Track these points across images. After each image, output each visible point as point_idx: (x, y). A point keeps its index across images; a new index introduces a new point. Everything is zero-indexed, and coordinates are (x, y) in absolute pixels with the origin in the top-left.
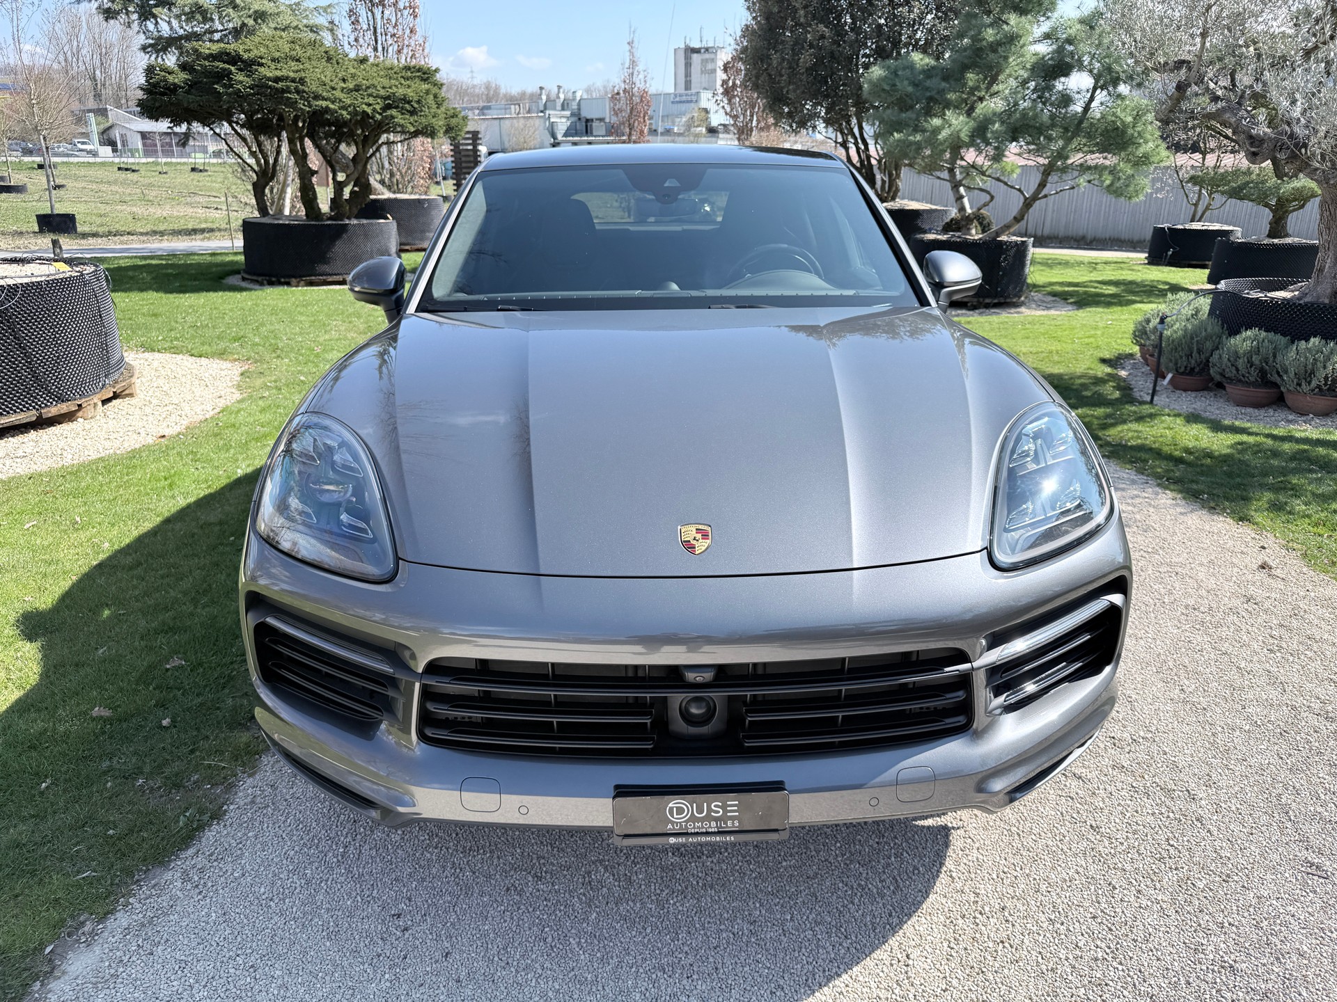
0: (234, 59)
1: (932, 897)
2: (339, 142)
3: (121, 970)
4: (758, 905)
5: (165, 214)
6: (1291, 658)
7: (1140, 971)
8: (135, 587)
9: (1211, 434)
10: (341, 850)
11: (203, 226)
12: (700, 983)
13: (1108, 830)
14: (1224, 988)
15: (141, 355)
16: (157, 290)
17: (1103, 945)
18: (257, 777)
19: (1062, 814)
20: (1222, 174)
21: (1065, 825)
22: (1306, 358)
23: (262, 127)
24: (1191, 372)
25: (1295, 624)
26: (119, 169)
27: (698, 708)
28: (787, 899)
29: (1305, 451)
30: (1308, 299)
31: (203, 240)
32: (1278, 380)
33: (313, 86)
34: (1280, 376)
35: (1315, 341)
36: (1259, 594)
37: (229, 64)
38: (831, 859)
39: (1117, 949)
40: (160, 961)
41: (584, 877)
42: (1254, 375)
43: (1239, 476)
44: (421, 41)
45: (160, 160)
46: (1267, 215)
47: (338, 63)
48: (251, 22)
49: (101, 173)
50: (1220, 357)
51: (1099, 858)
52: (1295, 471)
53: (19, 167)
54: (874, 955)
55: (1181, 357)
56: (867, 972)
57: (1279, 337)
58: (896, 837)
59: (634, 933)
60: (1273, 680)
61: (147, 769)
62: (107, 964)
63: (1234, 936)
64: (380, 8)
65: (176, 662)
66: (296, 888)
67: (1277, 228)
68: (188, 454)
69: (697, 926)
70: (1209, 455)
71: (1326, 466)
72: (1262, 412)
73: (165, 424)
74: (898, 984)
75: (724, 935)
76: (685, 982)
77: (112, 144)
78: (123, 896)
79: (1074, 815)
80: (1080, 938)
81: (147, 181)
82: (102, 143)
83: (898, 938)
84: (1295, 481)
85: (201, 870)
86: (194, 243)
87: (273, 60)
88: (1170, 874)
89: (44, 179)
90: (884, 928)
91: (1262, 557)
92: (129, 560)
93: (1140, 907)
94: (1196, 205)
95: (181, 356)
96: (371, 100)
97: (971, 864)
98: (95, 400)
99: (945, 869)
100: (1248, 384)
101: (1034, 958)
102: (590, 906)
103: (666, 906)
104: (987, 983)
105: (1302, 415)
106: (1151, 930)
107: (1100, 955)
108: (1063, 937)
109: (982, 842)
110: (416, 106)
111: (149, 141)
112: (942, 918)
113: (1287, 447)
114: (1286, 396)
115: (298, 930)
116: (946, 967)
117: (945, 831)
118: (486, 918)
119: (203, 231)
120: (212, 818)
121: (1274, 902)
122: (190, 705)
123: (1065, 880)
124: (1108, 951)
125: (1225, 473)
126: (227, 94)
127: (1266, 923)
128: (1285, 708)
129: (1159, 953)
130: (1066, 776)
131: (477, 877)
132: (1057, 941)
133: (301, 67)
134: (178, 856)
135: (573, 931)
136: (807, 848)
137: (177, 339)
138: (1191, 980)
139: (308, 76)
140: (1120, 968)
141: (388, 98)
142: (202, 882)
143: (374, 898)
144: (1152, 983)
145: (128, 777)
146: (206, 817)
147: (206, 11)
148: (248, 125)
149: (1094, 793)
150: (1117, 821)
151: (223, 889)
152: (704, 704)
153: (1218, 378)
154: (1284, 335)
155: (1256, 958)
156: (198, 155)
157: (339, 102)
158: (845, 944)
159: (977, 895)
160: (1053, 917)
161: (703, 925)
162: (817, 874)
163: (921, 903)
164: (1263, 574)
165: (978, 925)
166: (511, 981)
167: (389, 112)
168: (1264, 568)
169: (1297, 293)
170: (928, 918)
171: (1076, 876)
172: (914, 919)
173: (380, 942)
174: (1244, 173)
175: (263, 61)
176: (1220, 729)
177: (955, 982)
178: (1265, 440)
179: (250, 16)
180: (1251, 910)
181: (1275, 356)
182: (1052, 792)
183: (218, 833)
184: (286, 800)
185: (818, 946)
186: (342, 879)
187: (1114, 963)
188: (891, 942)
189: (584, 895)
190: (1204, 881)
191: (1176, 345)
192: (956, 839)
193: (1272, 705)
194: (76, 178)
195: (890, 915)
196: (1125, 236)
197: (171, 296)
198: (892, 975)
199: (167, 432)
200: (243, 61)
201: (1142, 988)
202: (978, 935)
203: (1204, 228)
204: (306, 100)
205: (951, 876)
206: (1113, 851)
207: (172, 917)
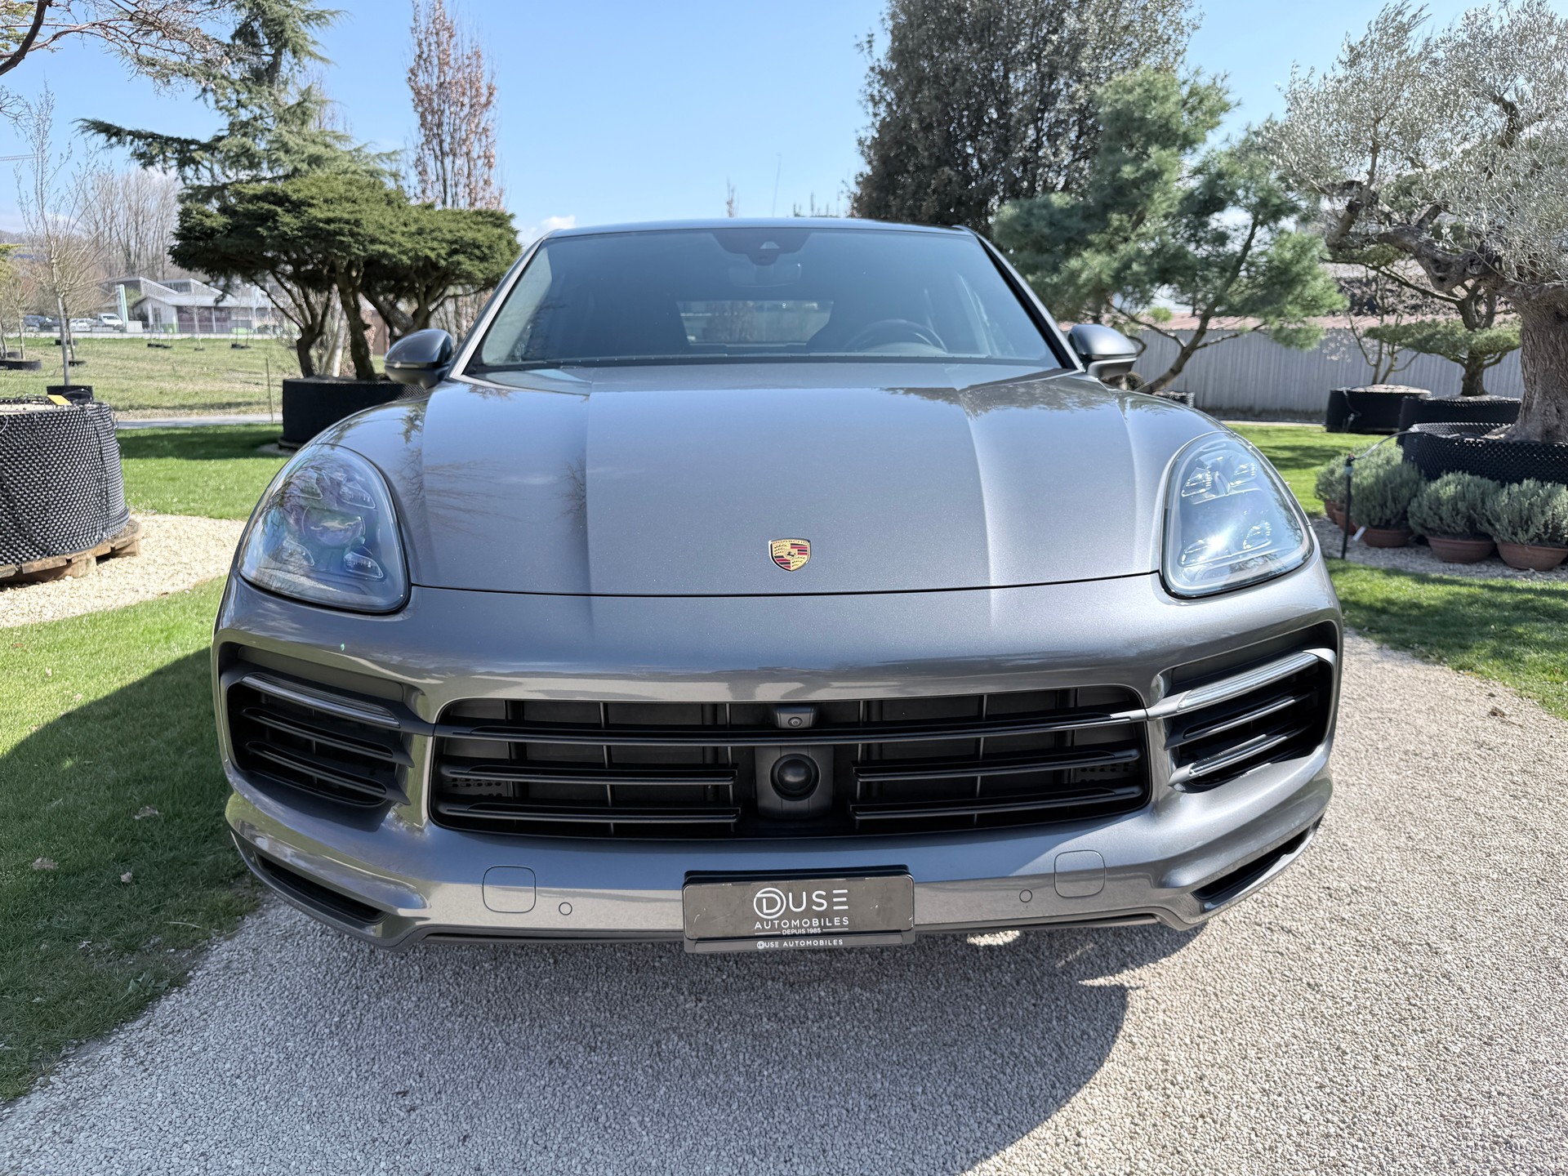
0: (281, 200)
1: (1107, 1066)
2: (398, 298)
3: (26, 1160)
4: (879, 1076)
5: (197, 389)
6: (1541, 805)
7: (1387, 1149)
8: (108, 736)
9: (1416, 586)
10: (336, 1019)
11: (240, 400)
12: (801, 1167)
13: (1330, 989)
14: (1500, 1167)
15: (150, 517)
16: (178, 457)
17: (1336, 1119)
18: (237, 940)
19: (1269, 971)
20: (1404, 327)
21: (1274, 984)
22: (1520, 503)
23: (310, 281)
24: (1386, 524)
25: (1540, 769)
26: (149, 345)
27: (795, 775)
28: (918, 1069)
29: (1531, 600)
30: (1516, 439)
31: (238, 413)
32: (1490, 530)
33: (369, 229)
34: (1492, 525)
35: (1529, 484)
36: (1495, 740)
37: (275, 204)
38: (975, 1024)
39: (1354, 1124)
40: (81, 1149)
41: (652, 1047)
42: (1460, 525)
43: (1454, 625)
44: (497, 194)
45: (196, 336)
46: (1460, 371)
47: (400, 207)
48: (305, 166)
49: (127, 350)
50: (1420, 505)
51: (1320, 1019)
52: (1519, 621)
53: (34, 343)
54: (1035, 1133)
55: (1374, 507)
56: (1025, 1153)
57: (1485, 481)
58: (1057, 999)
59: (715, 1110)
60: (1521, 828)
61: (94, 929)
62: (8, 1154)
63: (1506, 1107)
64: (451, 157)
65: (149, 811)
66: (272, 1063)
67: (1472, 384)
68: (193, 609)
69: (799, 1100)
70: (1418, 606)
71: (1556, 615)
72: (1474, 568)
73: (170, 582)
74: (1067, 1167)
75: (835, 1111)
76: (781, 1166)
77: (143, 318)
78: (43, 1075)
79: (1286, 973)
80: (1305, 1111)
81: (180, 358)
82: (132, 318)
83: (1065, 1114)
84: (1521, 630)
85: (150, 1044)
86: (227, 417)
87: (326, 201)
88: (1415, 1038)
89: (61, 356)
90: (1046, 1101)
91: (1491, 705)
92: (106, 710)
93: (1380, 1075)
94: (1377, 366)
95: (197, 518)
96: (435, 244)
97: (1156, 1027)
98: (89, 556)
99: (1122, 1033)
100: (1455, 535)
101: (1246, 1135)
102: (658, 1080)
103: (759, 1078)
104: (1186, 1166)
105: (1521, 570)
106: (1396, 1101)
107: (1332, 1131)
108: (1282, 1110)
109: (1169, 1003)
110: (486, 251)
111: (185, 316)
112: (1122, 1091)
113: (1506, 597)
114: (1500, 548)
115: (269, 1112)
116: (1130, 1147)
117: (1121, 992)
118: (521, 1094)
119: (238, 405)
120: (172, 985)
121: (1554, 1067)
122: (159, 859)
123: (1280, 1046)
124: (1342, 1126)
125: (1438, 623)
126: (271, 237)
127: (1547, 1091)
128: (1539, 855)
129: (1410, 1128)
130: (1272, 931)
131: (512, 1049)
132: (1274, 1116)
133: (357, 208)
134: (121, 1029)
135: (634, 1109)
136: (943, 1012)
137: (194, 500)
138: (1456, 1158)
139: (364, 218)
140: (1360, 1145)
141: (455, 242)
142: (150, 1057)
143: (373, 1074)
144: (1405, 1162)
145: (69, 938)
146: (164, 984)
147: (253, 156)
148: (295, 277)
149: (1309, 948)
150: (1341, 978)
151: (176, 1065)
152: (802, 771)
153: (1419, 530)
154: (1492, 478)
155: (1539, 1133)
156: (241, 330)
157: (399, 246)
158: (994, 1121)
159: (1167, 1063)
160: (1267, 1087)
161: (807, 1100)
162: (956, 1041)
163: (1092, 1073)
164: (1495, 721)
165: (1169, 1097)
166: (549, 1168)
167: (455, 258)
168: (1495, 714)
169: (1502, 436)
170: (1104, 1089)
171: (1295, 1041)
172: (1085, 1091)
173: (377, 1124)
174: (1430, 326)
175: (315, 202)
176: (1461, 878)
177: (1142, 1164)
178: (1481, 590)
179: (303, 161)
180: (1526, 1077)
181: (1483, 502)
182: (1255, 947)
183: (177, 1002)
184: (271, 965)
185: (959, 1124)
186: (334, 1052)
187: (1352, 1140)
188: (1055, 1117)
189: (651, 1067)
190: (1459, 1044)
191: (1367, 493)
192: (1136, 1001)
193: (1523, 853)
194: (99, 354)
195: (1053, 1087)
196: (1298, 406)
197: (194, 463)
198: (1059, 1156)
199: (171, 590)
200: (291, 202)
201: (1392, 1170)
202: (1170, 1109)
203: (1388, 391)
204: (362, 244)
205: (1131, 1042)
206: (1338, 1012)
207: (104, 1099)
